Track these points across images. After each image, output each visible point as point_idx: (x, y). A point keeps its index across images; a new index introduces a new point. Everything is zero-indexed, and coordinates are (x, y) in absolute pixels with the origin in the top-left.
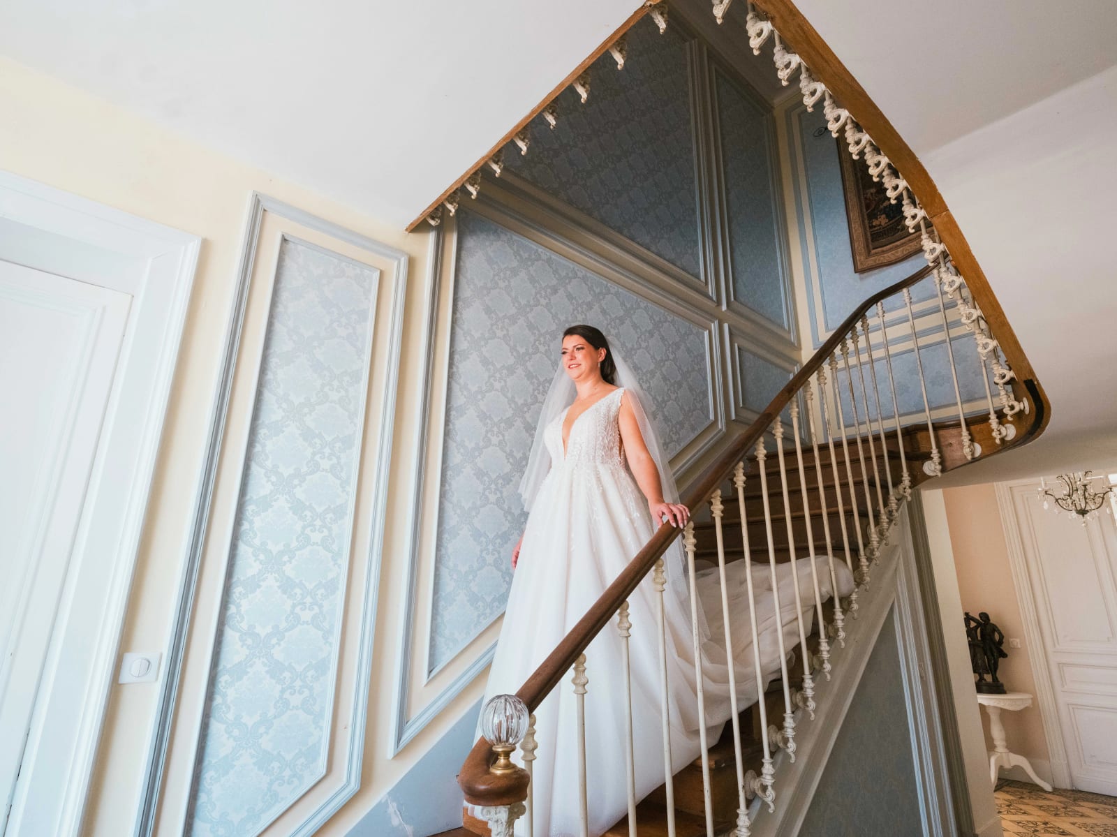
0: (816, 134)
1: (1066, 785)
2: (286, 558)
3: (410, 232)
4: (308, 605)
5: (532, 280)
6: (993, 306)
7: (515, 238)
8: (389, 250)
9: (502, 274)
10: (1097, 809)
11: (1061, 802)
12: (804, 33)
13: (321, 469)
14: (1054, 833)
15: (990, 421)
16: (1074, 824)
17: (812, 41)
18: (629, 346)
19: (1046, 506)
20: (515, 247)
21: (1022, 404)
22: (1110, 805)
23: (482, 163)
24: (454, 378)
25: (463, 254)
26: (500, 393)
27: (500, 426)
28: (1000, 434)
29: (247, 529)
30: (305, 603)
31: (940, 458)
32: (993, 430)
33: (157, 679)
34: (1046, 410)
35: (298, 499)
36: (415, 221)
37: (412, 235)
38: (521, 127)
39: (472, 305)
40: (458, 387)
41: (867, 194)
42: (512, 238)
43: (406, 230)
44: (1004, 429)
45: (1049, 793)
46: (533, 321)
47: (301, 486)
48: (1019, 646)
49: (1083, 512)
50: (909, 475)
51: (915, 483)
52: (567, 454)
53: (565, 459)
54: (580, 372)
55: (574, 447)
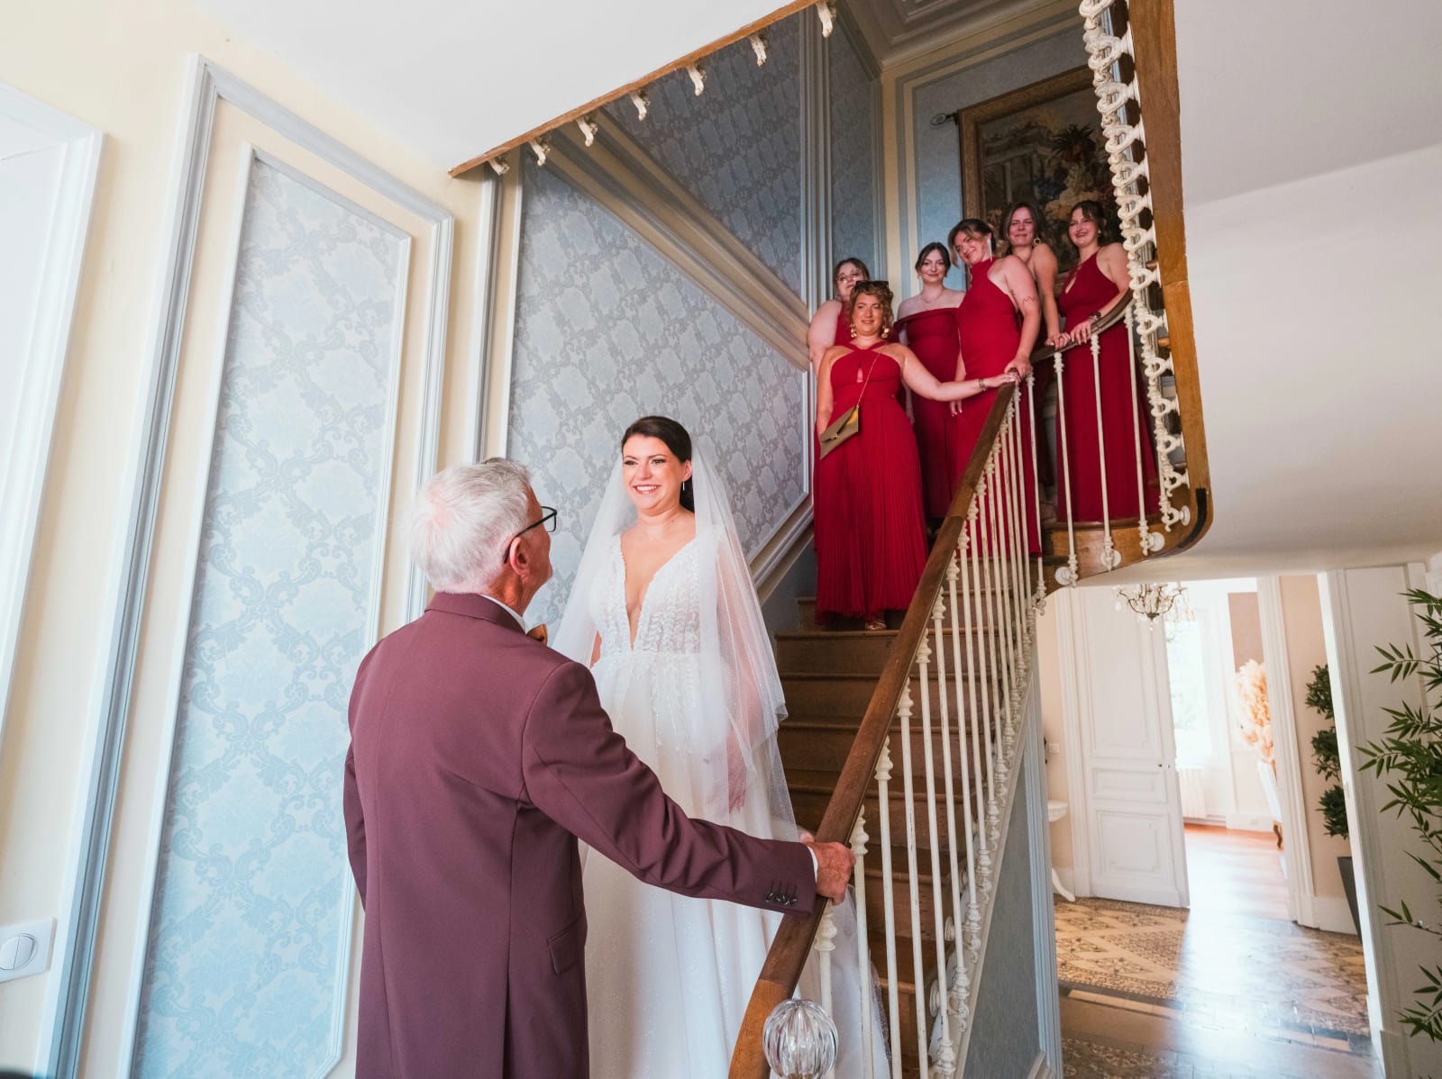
0: (935, 121)
1: (1087, 894)
2: (269, 726)
3: (456, 177)
4: (306, 800)
5: (617, 279)
6: (1194, 400)
7: (596, 209)
8: (428, 206)
9: (578, 264)
10: (1117, 918)
11: (1085, 913)
12: (1159, 14)
13: (322, 572)
14: (1089, 951)
15: (1139, 528)
16: (1103, 937)
17: (1162, 29)
18: (725, 388)
19: (1118, 606)
20: (596, 223)
21: (1182, 513)
22: (1127, 911)
23: (625, 92)
24: (515, 425)
25: (529, 223)
26: (574, 451)
27: (573, 501)
28: (1148, 544)
29: (203, 683)
30: (302, 796)
31: (1077, 565)
32: (1141, 539)
33: (49, 967)
34: (1206, 523)
35: (287, 624)
36: (470, 162)
37: (456, 181)
38: (711, 51)
39: (540, 310)
40: (520, 439)
41: (991, 215)
42: (592, 209)
43: (450, 173)
44: (1152, 538)
45: (1073, 903)
46: (616, 342)
47: (291, 603)
48: (1058, 751)
49: (1152, 616)
50: (1046, 585)
51: (1048, 592)
52: (637, 640)
53: (632, 647)
54: (656, 500)
55: (649, 629)
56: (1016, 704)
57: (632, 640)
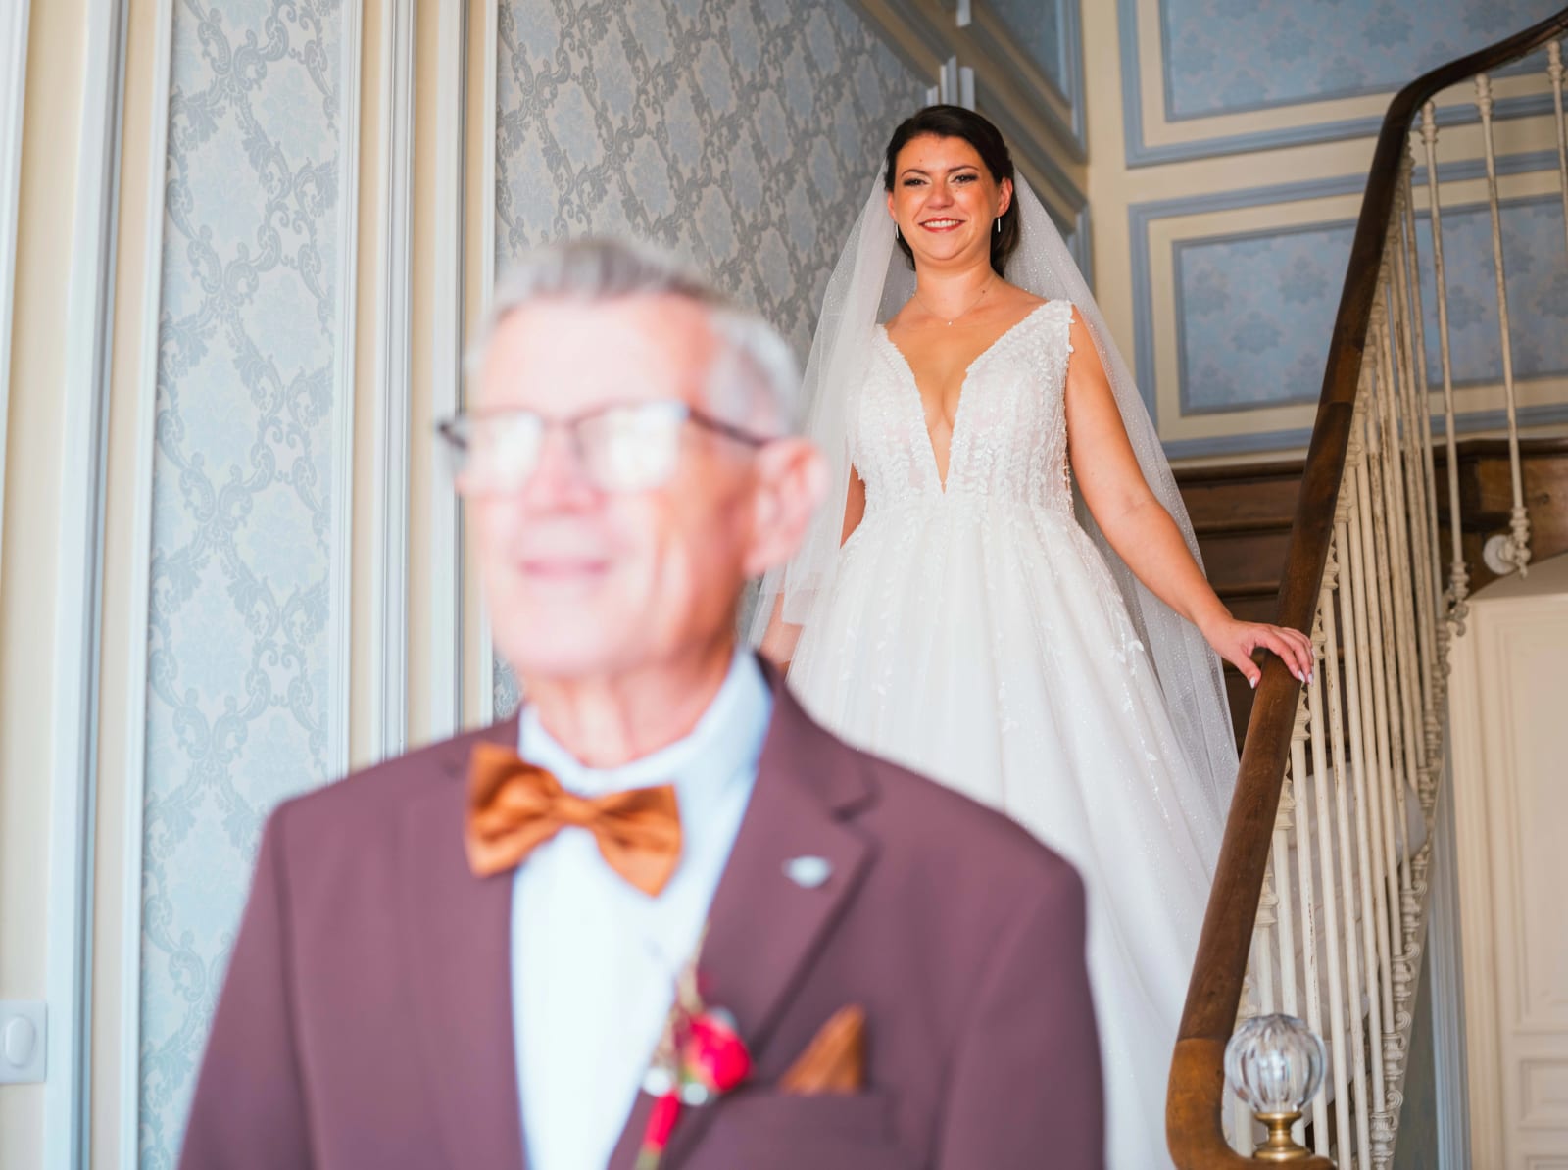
31: (1529, 530)
50: (1468, 571)
51: (1473, 587)
52: (951, 475)
53: (944, 487)
54: (959, 244)
55: (971, 457)
56: (1425, 795)
57: (943, 477)
